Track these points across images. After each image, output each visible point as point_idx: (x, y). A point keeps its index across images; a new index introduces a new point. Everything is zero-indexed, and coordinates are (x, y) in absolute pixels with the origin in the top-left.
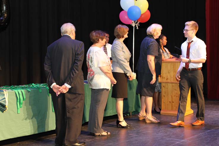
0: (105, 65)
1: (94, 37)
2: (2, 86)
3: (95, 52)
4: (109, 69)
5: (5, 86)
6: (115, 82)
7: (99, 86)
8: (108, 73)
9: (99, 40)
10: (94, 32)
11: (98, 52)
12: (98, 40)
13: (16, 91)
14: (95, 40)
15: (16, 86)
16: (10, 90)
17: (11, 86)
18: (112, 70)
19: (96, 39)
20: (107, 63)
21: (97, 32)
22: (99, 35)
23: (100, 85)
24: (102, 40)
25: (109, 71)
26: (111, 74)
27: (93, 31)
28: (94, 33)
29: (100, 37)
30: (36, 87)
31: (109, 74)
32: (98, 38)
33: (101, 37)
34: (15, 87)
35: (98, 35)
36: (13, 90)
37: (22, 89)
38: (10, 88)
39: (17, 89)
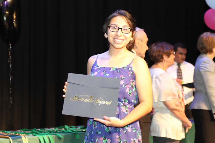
1: (155, 53)
2: (19, 130)
3: (156, 78)
4: (178, 103)
5: (24, 129)
8: (176, 110)
9: (164, 56)
12: (162, 58)
13: (41, 137)
14: (157, 57)
15: (39, 130)
16: (31, 136)
17: (32, 129)
19: (159, 56)
21: (159, 44)
22: (163, 49)
25: (177, 106)
27: (154, 44)
28: (155, 47)
29: (165, 53)
30: (71, 132)
31: (179, 111)
32: (161, 54)
33: (166, 51)
35: (162, 50)
36: (36, 136)
37: (49, 134)
38: (31, 132)
39: (42, 133)
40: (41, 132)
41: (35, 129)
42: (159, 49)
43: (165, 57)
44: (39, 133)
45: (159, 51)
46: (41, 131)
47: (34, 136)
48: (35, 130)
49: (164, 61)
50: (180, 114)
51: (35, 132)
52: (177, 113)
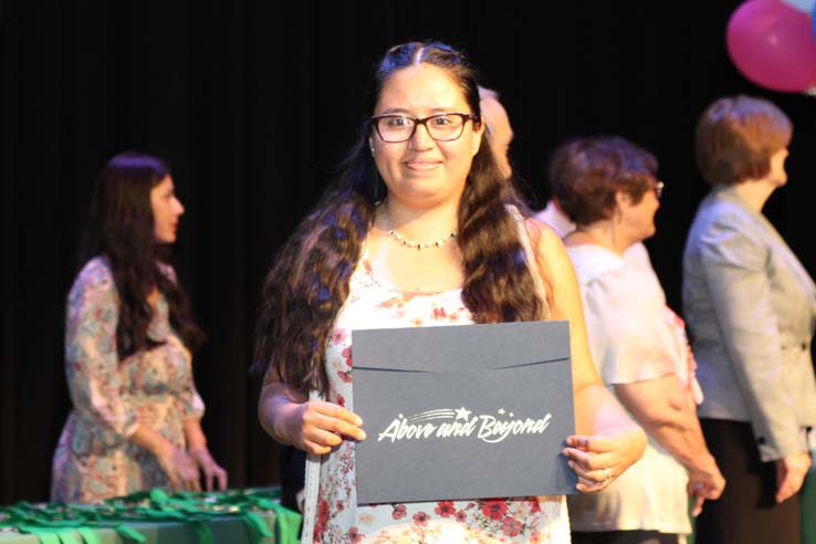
0: (650, 372)
3: (590, 284)
6: (712, 488)
7: (607, 510)
8: (670, 425)
9: (619, 197)
10: (581, 149)
11: (604, 287)
12: (611, 202)
13: (49, 538)
15: (42, 506)
16: (8, 534)
17: (13, 502)
18: (698, 407)
20: (664, 358)
21: (601, 145)
22: (618, 164)
23: (614, 505)
24: (636, 197)
26: (692, 431)
28: (582, 156)
29: (623, 182)
30: (179, 515)
31: (681, 429)
34: (39, 512)
35: (611, 169)
36: (28, 533)
37: (84, 525)
38: (8, 516)
39: (55, 523)
40: (50, 517)
41: (26, 504)
42: (599, 166)
43: (624, 199)
44: (43, 521)
45: (602, 174)
46: (50, 512)
47: (22, 532)
48: (26, 509)
49: (616, 218)
50: (686, 440)
51: (26, 517)
52: (673, 436)
